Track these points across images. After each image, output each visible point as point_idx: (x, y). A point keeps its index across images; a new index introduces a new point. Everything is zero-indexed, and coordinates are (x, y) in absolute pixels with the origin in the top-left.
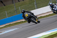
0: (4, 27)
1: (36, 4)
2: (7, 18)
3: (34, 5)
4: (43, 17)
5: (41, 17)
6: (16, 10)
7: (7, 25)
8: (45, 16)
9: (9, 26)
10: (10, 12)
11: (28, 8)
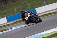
0: (13, 23)
1: (45, 1)
2: (16, 14)
3: (44, 2)
4: (52, 13)
5: (50, 13)
6: (25, 7)
7: (16, 21)
8: (54, 13)
9: (18, 22)
10: (19, 9)
11: (37, 5)
